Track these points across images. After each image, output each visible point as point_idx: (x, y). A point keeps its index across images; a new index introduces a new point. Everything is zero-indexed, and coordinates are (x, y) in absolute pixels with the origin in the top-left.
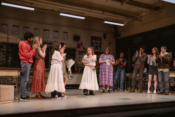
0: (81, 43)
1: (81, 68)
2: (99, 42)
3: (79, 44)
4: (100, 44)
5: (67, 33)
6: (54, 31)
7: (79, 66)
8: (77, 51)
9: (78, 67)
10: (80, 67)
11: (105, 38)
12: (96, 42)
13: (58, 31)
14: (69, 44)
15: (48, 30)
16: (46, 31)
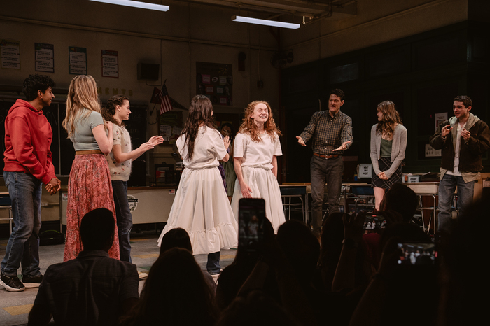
0: (164, 88)
1: (168, 168)
2: (223, 81)
3: (156, 90)
4: (227, 88)
5: (115, 53)
6: (70, 49)
7: (160, 162)
8: (151, 113)
9: (157, 166)
10: (164, 165)
11: (242, 68)
12: (213, 80)
13: (83, 50)
14: (124, 91)
15: (51, 47)
16: (43, 50)
